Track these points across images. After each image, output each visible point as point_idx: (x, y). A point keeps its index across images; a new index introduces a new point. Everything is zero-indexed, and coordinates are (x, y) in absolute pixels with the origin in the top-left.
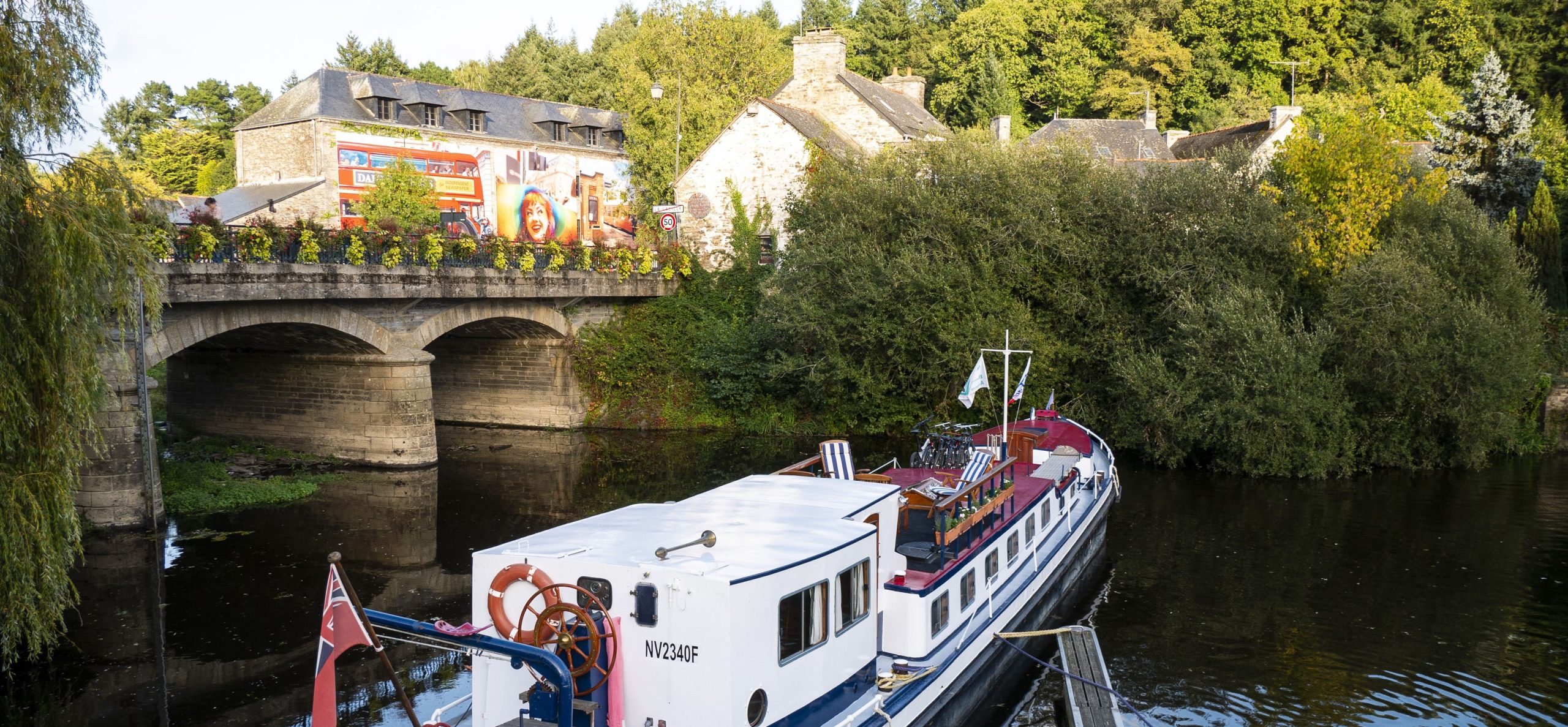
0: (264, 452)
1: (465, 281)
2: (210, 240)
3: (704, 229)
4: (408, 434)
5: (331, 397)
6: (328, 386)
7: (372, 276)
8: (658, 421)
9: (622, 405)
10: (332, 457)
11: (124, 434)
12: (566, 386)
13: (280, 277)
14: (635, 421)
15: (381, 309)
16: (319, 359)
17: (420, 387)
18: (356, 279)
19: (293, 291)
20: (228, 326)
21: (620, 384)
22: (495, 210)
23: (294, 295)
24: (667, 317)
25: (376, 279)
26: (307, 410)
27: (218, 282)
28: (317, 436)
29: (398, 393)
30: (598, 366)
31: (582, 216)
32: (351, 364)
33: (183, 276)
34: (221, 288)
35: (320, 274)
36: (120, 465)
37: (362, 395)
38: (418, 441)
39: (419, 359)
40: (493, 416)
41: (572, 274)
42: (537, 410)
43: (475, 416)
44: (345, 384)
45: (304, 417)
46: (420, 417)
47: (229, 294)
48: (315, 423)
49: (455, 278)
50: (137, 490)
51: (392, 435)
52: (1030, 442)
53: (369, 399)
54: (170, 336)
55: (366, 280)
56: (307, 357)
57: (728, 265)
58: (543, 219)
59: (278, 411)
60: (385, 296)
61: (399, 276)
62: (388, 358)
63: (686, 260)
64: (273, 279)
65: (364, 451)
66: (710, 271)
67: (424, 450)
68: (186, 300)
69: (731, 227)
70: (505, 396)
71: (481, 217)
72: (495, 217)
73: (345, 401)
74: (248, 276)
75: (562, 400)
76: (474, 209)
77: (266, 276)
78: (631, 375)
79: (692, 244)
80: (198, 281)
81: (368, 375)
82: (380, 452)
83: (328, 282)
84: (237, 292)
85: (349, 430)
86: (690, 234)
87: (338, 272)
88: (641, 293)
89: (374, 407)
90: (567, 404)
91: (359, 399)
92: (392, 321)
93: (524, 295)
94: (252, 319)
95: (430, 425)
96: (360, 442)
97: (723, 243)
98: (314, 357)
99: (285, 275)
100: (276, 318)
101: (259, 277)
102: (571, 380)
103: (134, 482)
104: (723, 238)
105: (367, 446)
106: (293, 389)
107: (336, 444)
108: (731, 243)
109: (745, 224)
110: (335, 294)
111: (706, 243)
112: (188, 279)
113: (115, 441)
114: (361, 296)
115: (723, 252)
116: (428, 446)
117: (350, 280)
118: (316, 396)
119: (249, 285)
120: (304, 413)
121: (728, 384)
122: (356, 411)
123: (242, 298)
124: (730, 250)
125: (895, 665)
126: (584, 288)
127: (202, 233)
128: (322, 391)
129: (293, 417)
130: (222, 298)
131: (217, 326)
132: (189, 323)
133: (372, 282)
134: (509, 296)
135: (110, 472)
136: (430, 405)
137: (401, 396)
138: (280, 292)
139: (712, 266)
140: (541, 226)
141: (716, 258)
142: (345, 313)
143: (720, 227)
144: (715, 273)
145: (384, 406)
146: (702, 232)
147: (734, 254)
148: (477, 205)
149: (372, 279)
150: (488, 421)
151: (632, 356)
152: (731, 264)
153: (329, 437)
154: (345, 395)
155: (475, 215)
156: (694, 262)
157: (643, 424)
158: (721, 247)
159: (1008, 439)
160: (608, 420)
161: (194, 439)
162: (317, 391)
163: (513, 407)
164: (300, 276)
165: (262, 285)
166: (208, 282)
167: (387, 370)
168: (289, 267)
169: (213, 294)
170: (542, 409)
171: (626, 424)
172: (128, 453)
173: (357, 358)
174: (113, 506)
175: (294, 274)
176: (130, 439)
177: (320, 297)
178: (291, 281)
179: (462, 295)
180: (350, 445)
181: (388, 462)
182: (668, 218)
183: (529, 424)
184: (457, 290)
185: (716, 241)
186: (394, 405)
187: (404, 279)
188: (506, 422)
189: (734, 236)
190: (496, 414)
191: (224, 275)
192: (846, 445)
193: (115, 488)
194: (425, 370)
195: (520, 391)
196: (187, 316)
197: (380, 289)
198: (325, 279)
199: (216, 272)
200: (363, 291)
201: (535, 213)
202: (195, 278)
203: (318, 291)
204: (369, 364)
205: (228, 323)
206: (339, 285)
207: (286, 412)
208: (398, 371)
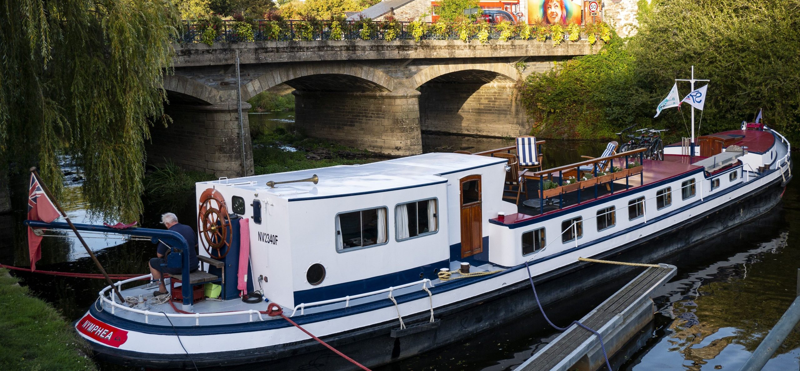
0: (333, 147)
1: (440, 48)
2: (276, 28)
3: (620, 10)
4: (403, 138)
5: (367, 117)
6: (365, 110)
7: (378, 46)
8: (574, 135)
9: (554, 124)
10: (366, 151)
11: (232, 133)
12: (517, 112)
13: (320, 48)
14: (560, 134)
15: (389, 66)
16: (360, 95)
17: (412, 111)
18: (368, 48)
19: (328, 56)
20: (295, 76)
21: (552, 111)
22: (527, 7)
23: (329, 58)
24: (589, 68)
25: (380, 48)
26: (356, 124)
27: (283, 52)
28: (360, 139)
29: (398, 114)
30: (538, 99)
31: (585, 7)
32: (375, 97)
33: (263, 49)
34: (285, 55)
35: (345, 46)
36: (230, 149)
37: (381, 116)
38: (409, 142)
39: (409, 95)
40: (478, 130)
41: (517, 42)
42: (501, 126)
43: (468, 130)
44: (373, 109)
45: (354, 128)
46: (411, 128)
47: (290, 58)
48: (359, 132)
49: (433, 47)
50: (238, 163)
51: (394, 139)
52: (720, 144)
53: (384, 118)
54: (261, 81)
55: (374, 49)
56: (355, 94)
57: (634, 33)
58: (558, 11)
59: (343, 125)
60: (386, 58)
61: (395, 46)
62: (393, 94)
63: (606, 31)
64: (316, 49)
65: (381, 147)
66: (622, 37)
67: (412, 147)
68: (265, 62)
69: (636, 8)
70: (485, 118)
71: (518, 12)
72: (527, 11)
73: (373, 119)
74: (301, 48)
75: (515, 120)
76: (513, 7)
77: (312, 48)
78: (560, 105)
79: (612, 20)
80: (272, 52)
81: (382, 104)
82: (389, 148)
83: (350, 50)
84: (294, 57)
85: (374, 135)
86: (611, 14)
87: (356, 44)
88: (571, 53)
89: (387, 122)
90: (518, 123)
91: (379, 117)
92: (396, 72)
93: (483, 56)
94: (309, 72)
95: (417, 133)
96: (379, 142)
97: (631, 19)
98: (358, 94)
99: (323, 47)
100: (323, 71)
101: (307, 48)
102: (520, 108)
103: (236, 158)
104: (632, 15)
105: (382, 144)
106: (349, 112)
107: (368, 143)
108: (636, 18)
109: (645, 5)
110: (354, 57)
111: (620, 19)
112: (266, 50)
113: (227, 137)
114: (371, 58)
115: (631, 25)
116: (415, 145)
117: (364, 49)
118: (359, 116)
119: (302, 53)
120: (354, 126)
121: (617, 110)
122: (378, 124)
123: (298, 60)
124: (636, 23)
125: (462, 266)
126: (527, 51)
127: (273, 25)
128: (362, 113)
129: (349, 128)
130: (286, 60)
131: (288, 76)
132: (272, 74)
133: (378, 50)
134: (472, 56)
135: (225, 152)
136: (417, 121)
137: (399, 115)
138: (320, 56)
139: (624, 34)
140: (557, 15)
141: (627, 29)
142: (365, 68)
143: (630, 8)
144: (627, 39)
145: (391, 122)
146: (618, 12)
147: (638, 26)
148: (515, 4)
149: (378, 48)
150: (475, 133)
151: (562, 93)
152: (637, 32)
153: (366, 139)
154: (373, 115)
155: (513, 10)
156: (613, 32)
157: (565, 136)
158: (630, 21)
159: (695, 140)
160: (544, 133)
161: (305, 140)
162: (360, 113)
163: (489, 125)
164: (333, 47)
165: (309, 53)
166: (278, 52)
167: (393, 101)
168: (325, 42)
169: (281, 58)
170: (505, 126)
171: (555, 136)
172: (233, 143)
173: (378, 94)
174: (227, 170)
175: (329, 46)
176: (235, 136)
177: (345, 59)
178: (327, 50)
179: (438, 57)
180: (374, 144)
181: (393, 154)
182: (593, 4)
183: (497, 135)
184: (435, 53)
185: (627, 17)
186: (396, 121)
187: (399, 47)
188: (484, 134)
189: (638, 14)
190: (479, 129)
191: (287, 48)
192: (532, 139)
193: (228, 161)
194: (415, 101)
195: (492, 115)
196: (271, 71)
197: (383, 54)
198: (348, 49)
199: (282, 46)
200: (372, 55)
201: (553, 7)
202: (270, 49)
203: (344, 56)
204: (383, 97)
205: (295, 74)
206: (357, 52)
207: (346, 125)
208: (398, 102)
